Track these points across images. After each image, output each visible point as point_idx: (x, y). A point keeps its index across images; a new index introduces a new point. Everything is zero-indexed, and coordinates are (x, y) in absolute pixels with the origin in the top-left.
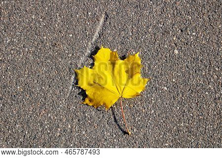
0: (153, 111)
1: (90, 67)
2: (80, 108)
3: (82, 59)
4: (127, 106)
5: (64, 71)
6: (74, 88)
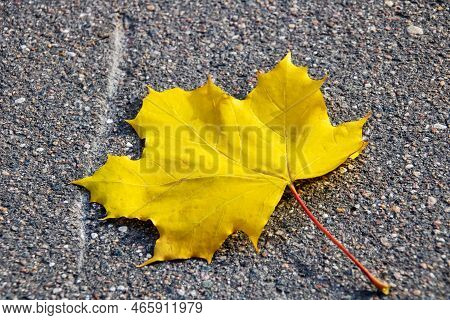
0: (433, 200)
3: (96, 146)
4: (326, 216)
5: (34, 199)
6: (98, 232)
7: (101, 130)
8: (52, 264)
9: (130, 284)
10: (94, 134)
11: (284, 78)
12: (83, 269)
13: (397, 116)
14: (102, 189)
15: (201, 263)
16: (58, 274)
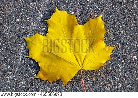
0: (120, 86)
1: (42, 33)
2: (32, 83)
3: (34, 24)
4: (89, 79)
5: (11, 39)
6: (24, 60)
7: (38, 18)
8: (9, 67)
9: (27, 83)
10: (36, 19)
11: (96, 24)
12: (17, 72)
13: (125, 48)
14: (30, 45)
15: (49, 83)
16: (9, 72)
